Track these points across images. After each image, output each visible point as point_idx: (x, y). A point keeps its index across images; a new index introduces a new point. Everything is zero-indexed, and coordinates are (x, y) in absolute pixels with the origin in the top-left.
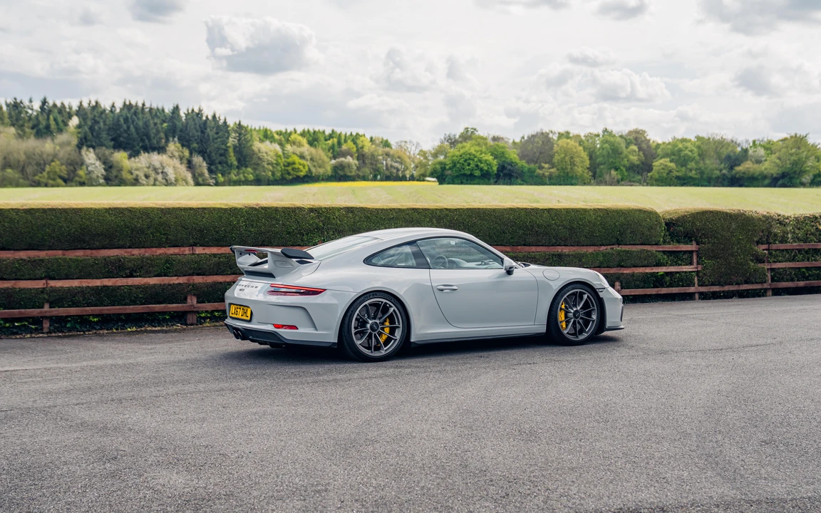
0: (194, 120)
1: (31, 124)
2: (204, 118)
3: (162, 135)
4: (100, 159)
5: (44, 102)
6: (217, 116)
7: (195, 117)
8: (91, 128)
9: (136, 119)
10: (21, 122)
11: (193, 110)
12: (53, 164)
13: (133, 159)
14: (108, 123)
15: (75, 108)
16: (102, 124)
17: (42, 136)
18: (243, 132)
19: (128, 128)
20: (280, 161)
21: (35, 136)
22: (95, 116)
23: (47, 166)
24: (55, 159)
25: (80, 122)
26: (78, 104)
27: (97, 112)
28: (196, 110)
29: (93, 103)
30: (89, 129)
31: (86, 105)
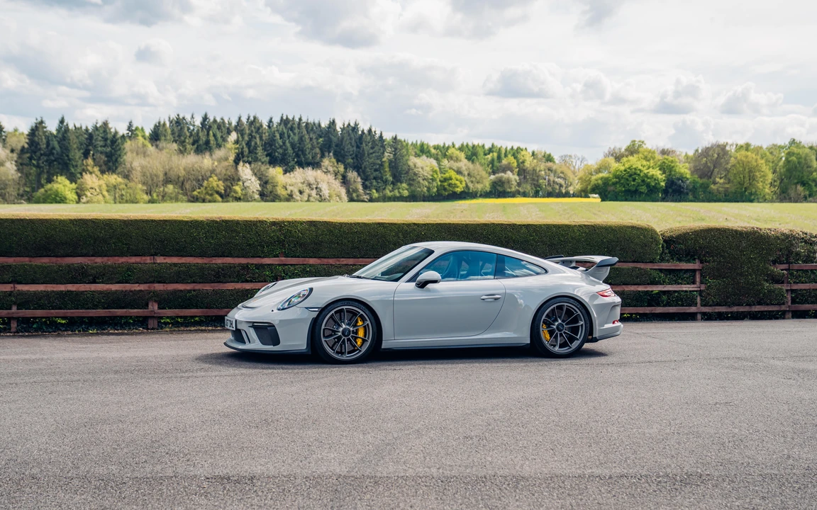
0: (349, 135)
1: (191, 140)
2: (360, 133)
3: (318, 150)
4: (255, 174)
5: (205, 118)
6: (373, 130)
7: (350, 132)
8: (248, 144)
9: (292, 134)
10: (182, 138)
11: (349, 124)
12: (211, 179)
13: (288, 174)
14: (264, 138)
15: (234, 123)
16: (258, 139)
17: (201, 152)
18: (399, 146)
19: (284, 143)
20: (435, 176)
21: (195, 151)
22: (252, 131)
23: (206, 182)
24: (212, 175)
25: (238, 137)
26: (237, 119)
27: (255, 128)
28: (352, 125)
29: (252, 118)
30: (246, 144)
31: (244, 120)
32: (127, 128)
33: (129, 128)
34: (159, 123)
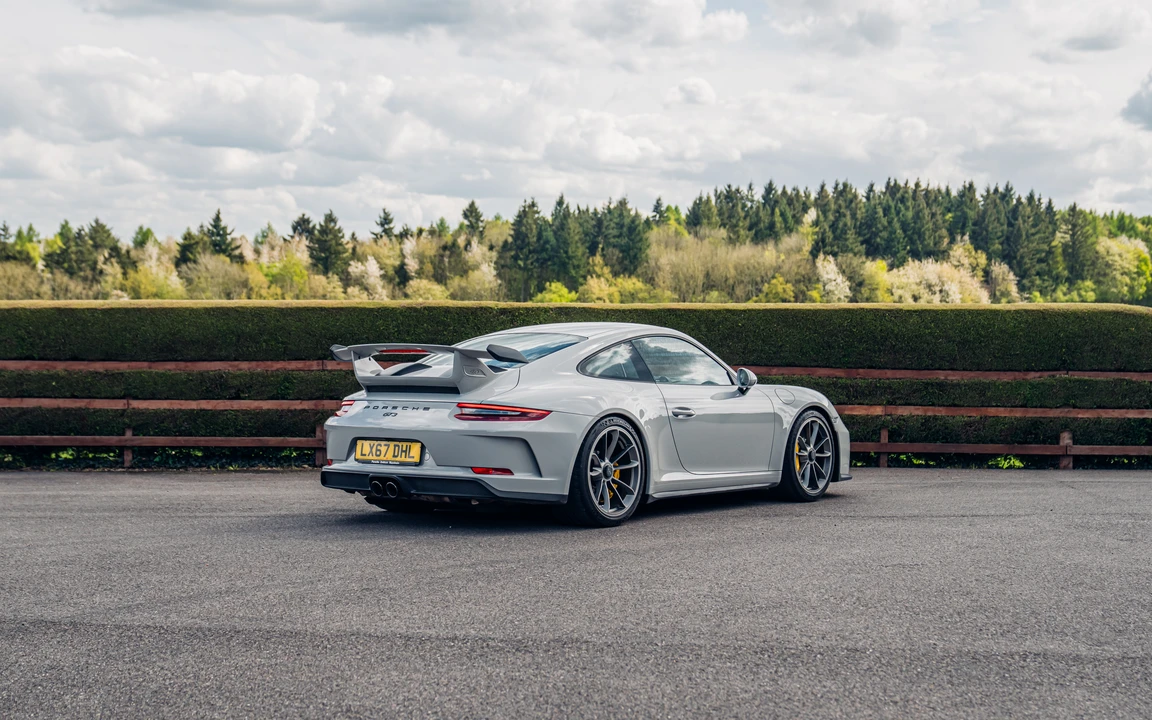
0: (996, 205)
1: (747, 223)
2: (1015, 202)
3: (944, 232)
4: (843, 272)
5: (770, 189)
6: (1036, 197)
7: (998, 201)
8: (833, 226)
9: (903, 209)
10: (734, 221)
11: (996, 190)
12: (774, 281)
13: (895, 270)
14: (859, 216)
15: (813, 196)
16: (848, 217)
17: (762, 240)
18: (1080, 221)
19: (890, 223)
20: (1144, 268)
21: (752, 240)
22: (840, 207)
23: (766, 285)
24: (777, 275)
25: (818, 216)
26: (818, 189)
27: (845, 201)
28: (1001, 189)
29: (841, 187)
30: (830, 227)
31: (830, 190)
32: (652, 208)
33: (657, 208)
34: (700, 199)
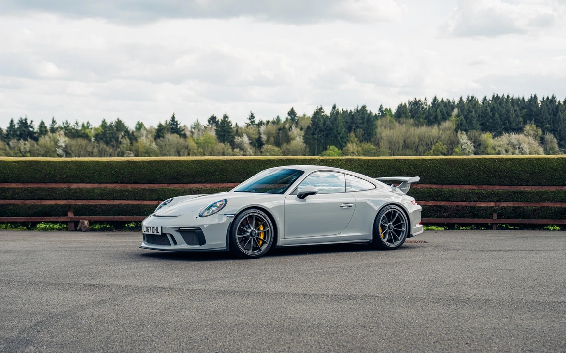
0: (547, 106)
1: (424, 116)
2: (557, 104)
3: (521, 119)
4: (470, 139)
5: (435, 99)
7: (548, 103)
8: (466, 117)
9: (500, 108)
10: (418, 115)
11: (548, 98)
12: (437, 144)
13: (496, 138)
14: (478, 112)
15: (457, 102)
16: (473, 112)
17: (431, 124)
19: (494, 114)
21: (427, 124)
22: (469, 107)
23: (433, 146)
24: (438, 141)
25: (459, 112)
26: (459, 99)
27: (472, 105)
28: (550, 97)
29: (470, 98)
30: (465, 118)
31: (465, 100)
32: (378, 109)
33: (381, 109)
34: (401, 105)
